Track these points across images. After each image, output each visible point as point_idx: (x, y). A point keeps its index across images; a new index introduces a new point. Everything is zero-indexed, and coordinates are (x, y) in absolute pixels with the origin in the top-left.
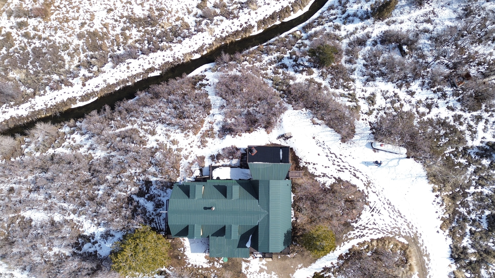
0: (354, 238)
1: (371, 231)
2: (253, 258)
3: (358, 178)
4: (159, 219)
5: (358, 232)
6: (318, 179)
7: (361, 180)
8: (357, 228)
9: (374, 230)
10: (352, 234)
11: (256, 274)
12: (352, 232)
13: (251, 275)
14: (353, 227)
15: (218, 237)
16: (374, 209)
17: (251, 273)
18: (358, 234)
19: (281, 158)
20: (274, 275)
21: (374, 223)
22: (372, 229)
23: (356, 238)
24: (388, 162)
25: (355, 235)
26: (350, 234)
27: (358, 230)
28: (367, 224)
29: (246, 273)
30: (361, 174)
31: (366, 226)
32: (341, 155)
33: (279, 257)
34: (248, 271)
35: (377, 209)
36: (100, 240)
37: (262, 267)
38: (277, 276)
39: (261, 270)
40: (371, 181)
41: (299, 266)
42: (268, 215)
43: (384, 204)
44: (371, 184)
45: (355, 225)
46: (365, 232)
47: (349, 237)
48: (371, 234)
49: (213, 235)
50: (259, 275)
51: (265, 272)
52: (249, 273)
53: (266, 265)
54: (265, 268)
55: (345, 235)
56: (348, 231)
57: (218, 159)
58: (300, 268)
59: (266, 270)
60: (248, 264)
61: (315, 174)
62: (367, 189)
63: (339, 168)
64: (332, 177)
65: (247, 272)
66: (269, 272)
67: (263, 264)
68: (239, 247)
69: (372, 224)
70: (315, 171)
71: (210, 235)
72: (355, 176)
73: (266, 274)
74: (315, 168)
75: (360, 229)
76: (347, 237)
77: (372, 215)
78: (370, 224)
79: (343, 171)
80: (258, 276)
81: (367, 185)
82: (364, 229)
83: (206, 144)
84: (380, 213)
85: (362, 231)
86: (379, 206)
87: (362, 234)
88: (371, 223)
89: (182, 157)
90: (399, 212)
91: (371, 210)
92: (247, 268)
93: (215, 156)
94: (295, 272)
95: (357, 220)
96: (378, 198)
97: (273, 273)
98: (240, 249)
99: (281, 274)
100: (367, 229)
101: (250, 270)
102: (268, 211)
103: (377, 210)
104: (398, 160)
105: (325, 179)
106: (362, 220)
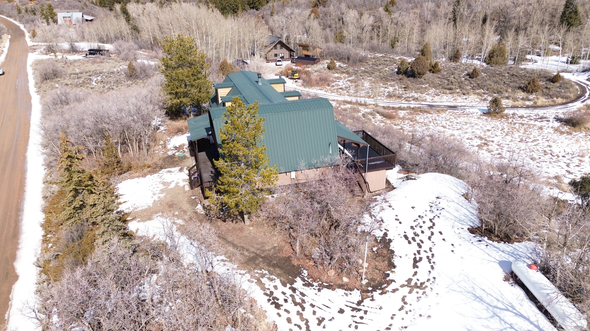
0: (263, 288)
1: (296, 319)
3: (415, 267)
5: (284, 293)
8: (294, 290)
9: (303, 324)
10: (272, 284)
12: (278, 282)
16: (359, 310)
18: (277, 294)
21: (320, 321)
22: (302, 319)
23: (266, 294)
24: (508, 310)
25: (272, 289)
26: (272, 280)
28: (313, 306)
31: (306, 306)
33: (193, 198)
35: (364, 316)
40: (427, 290)
44: (421, 291)
47: (264, 280)
48: (289, 320)
55: (266, 272)
56: (278, 276)
62: (403, 286)
69: (318, 315)
72: (416, 261)
75: (292, 296)
76: (263, 276)
77: (341, 311)
78: (314, 313)
81: (413, 283)
82: (296, 304)
84: (356, 327)
85: (290, 300)
88: (320, 314)
91: (355, 306)
95: (313, 286)
96: (397, 312)
100: (298, 308)
103: (362, 318)
106: (319, 293)
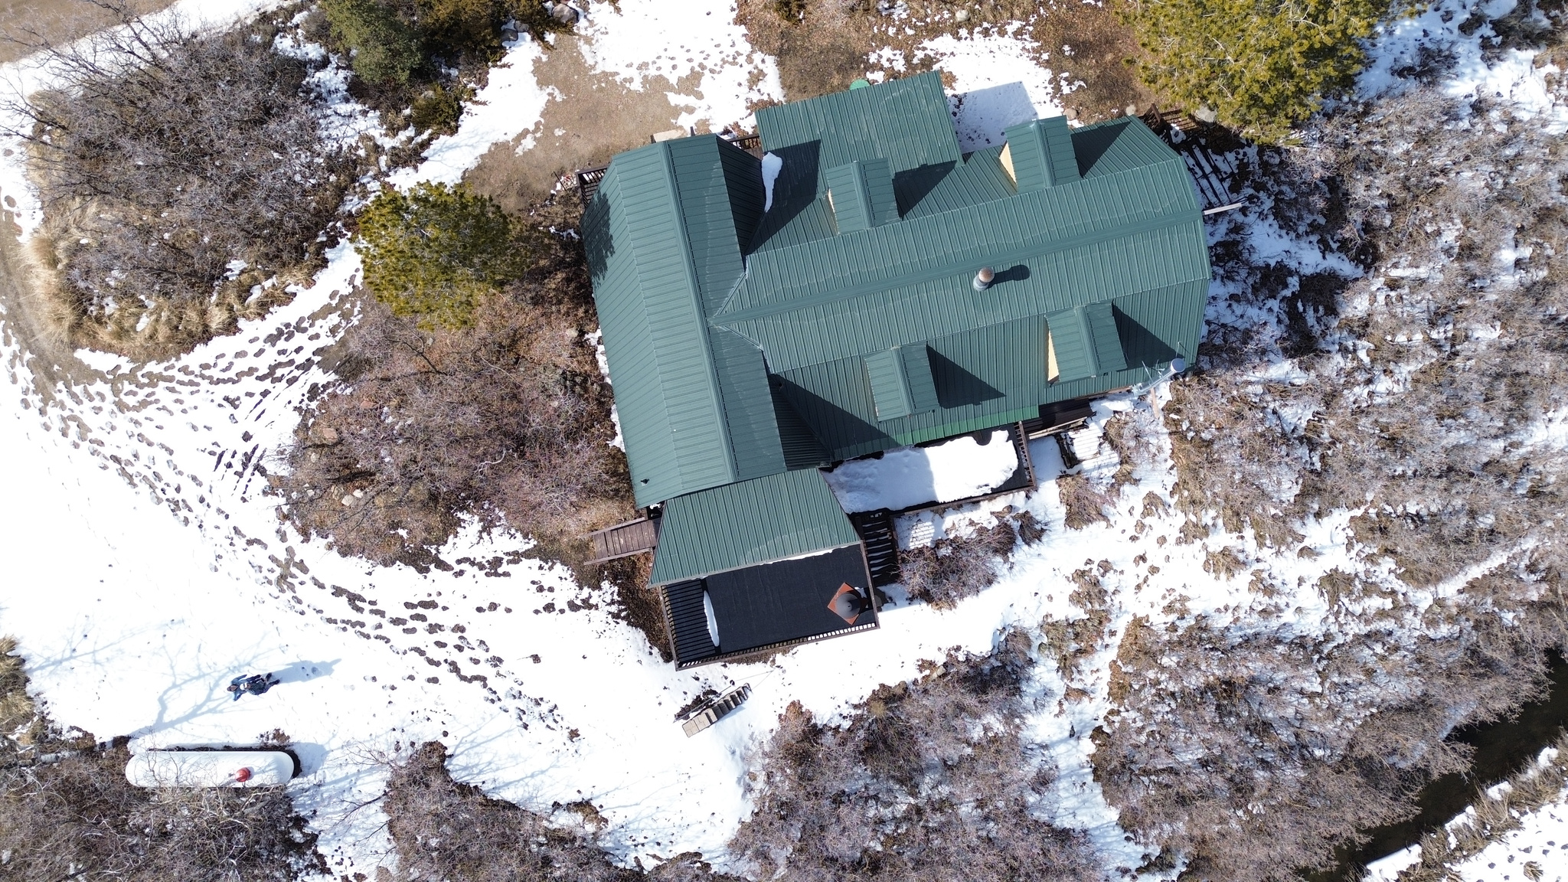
0: (314, 317)
1: (241, 365)
2: (737, 125)
3: (338, 592)
4: (1210, 194)
5: (298, 350)
6: (519, 544)
7: (322, 586)
8: (306, 366)
9: (231, 374)
10: (323, 332)
11: (709, 64)
12: (326, 341)
13: (732, 51)
14: (324, 366)
15: (924, 167)
16: (245, 466)
17: (734, 63)
18: (299, 339)
19: (707, 604)
20: (631, 80)
21: (233, 402)
22: (240, 375)
23: (302, 320)
24: (209, 699)
25: (311, 332)
26: (333, 331)
27: (300, 359)
28: (265, 393)
29: (758, 57)
30: (326, 615)
31: (267, 384)
32: (434, 680)
34: (750, 67)
35: (231, 471)
36: (1453, 43)
37: (691, 101)
38: (618, 79)
39: (691, 84)
40: (274, 590)
41: (529, 143)
42: (704, 311)
43: (202, 500)
44: (273, 577)
45: (318, 376)
46: (271, 356)
47: (334, 319)
48: (240, 354)
50: (695, 64)
51: (673, 80)
52: (741, 60)
53: (676, 111)
54: (674, 99)
55: (355, 321)
56: (343, 343)
57: (1004, 528)
58: (524, 134)
59: (671, 88)
60: (755, 97)
61: (536, 562)
62: (290, 551)
63: (433, 616)
64: (457, 568)
65: (749, 60)
66: (657, 85)
67: (690, 110)
68: (813, 148)
69: (244, 399)
70: (537, 575)
71: (960, 164)
72: (354, 599)
73: (666, 72)
74: (541, 589)
75: (292, 362)
76: (346, 316)
77: (247, 437)
78: (250, 395)
79: (408, 605)
80: (698, 59)
81: (294, 570)
82: (273, 369)
83: (1074, 587)
84: (212, 453)
85: (283, 359)
86: (224, 487)
87: (281, 344)
88: (247, 403)
89: (1173, 501)
90: (130, 477)
91: (254, 460)
92: (756, 78)
93: (1019, 541)
94: (543, 115)
95: (311, 399)
96: (231, 523)
97: (636, 86)
98: (806, 138)
99: (601, 89)
100: (264, 371)
101: (742, 74)
102: (708, 331)
103: (229, 465)
104: (166, 719)
105: (485, 551)
106: (291, 407)
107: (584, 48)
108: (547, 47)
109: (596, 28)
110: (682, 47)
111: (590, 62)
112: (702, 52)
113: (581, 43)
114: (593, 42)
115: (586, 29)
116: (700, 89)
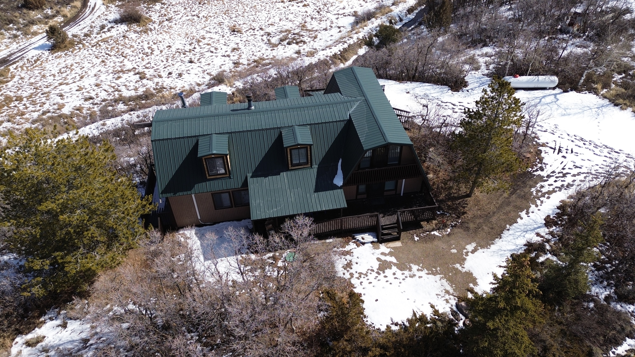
0: (554, 191)
2: (358, 246)
5: (556, 181)
10: (547, 186)
11: (374, 274)
12: (544, 184)
13: (362, 279)
14: (540, 176)
15: (266, 176)
16: (560, 149)
17: (360, 274)
20: (418, 270)
21: (577, 167)
23: (560, 191)
25: (553, 187)
26: (542, 187)
27: (553, 179)
28: (564, 169)
29: (347, 276)
31: (565, 172)
33: (416, 239)
34: (351, 271)
35: (565, 148)
37: (383, 258)
38: (426, 271)
39: (384, 266)
41: (470, 247)
42: (366, 101)
43: (572, 141)
45: (544, 174)
46: (568, 180)
47: (544, 190)
48: (582, 181)
49: (256, 175)
50: (382, 275)
51: (394, 269)
52: (356, 275)
53: (391, 254)
54: (393, 259)
55: (533, 189)
56: (536, 183)
58: (473, 252)
59: (395, 264)
60: (348, 257)
65: (352, 275)
66: (402, 267)
67: (383, 254)
68: (318, 189)
69: (572, 168)
71: (249, 175)
73: (399, 273)
75: (557, 178)
76: (539, 191)
77: (564, 157)
78: (570, 169)
80: (381, 277)
82: (565, 176)
84: (576, 153)
85: (562, 179)
86: (565, 144)
87: (565, 183)
88: (570, 166)
90: (607, 148)
91: (557, 151)
92: (349, 265)
94: (465, 259)
95: (542, 167)
96: (556, 136)
97: (415, 268)
98: (321, 193)
99: (436, 268)
100: (569, 175)
101: (355, 268)
102: (363, 94)
103: (567, 150)
104: (553, 96)
107: (449, 288)
108: (472, 291)
109: (444, 298)
110: (391, 284)
111: (444, 281)
112: (379, 280)
113: (451, 291)
114: (444, 291)
115: (450, 299)
116: (379, 263)
